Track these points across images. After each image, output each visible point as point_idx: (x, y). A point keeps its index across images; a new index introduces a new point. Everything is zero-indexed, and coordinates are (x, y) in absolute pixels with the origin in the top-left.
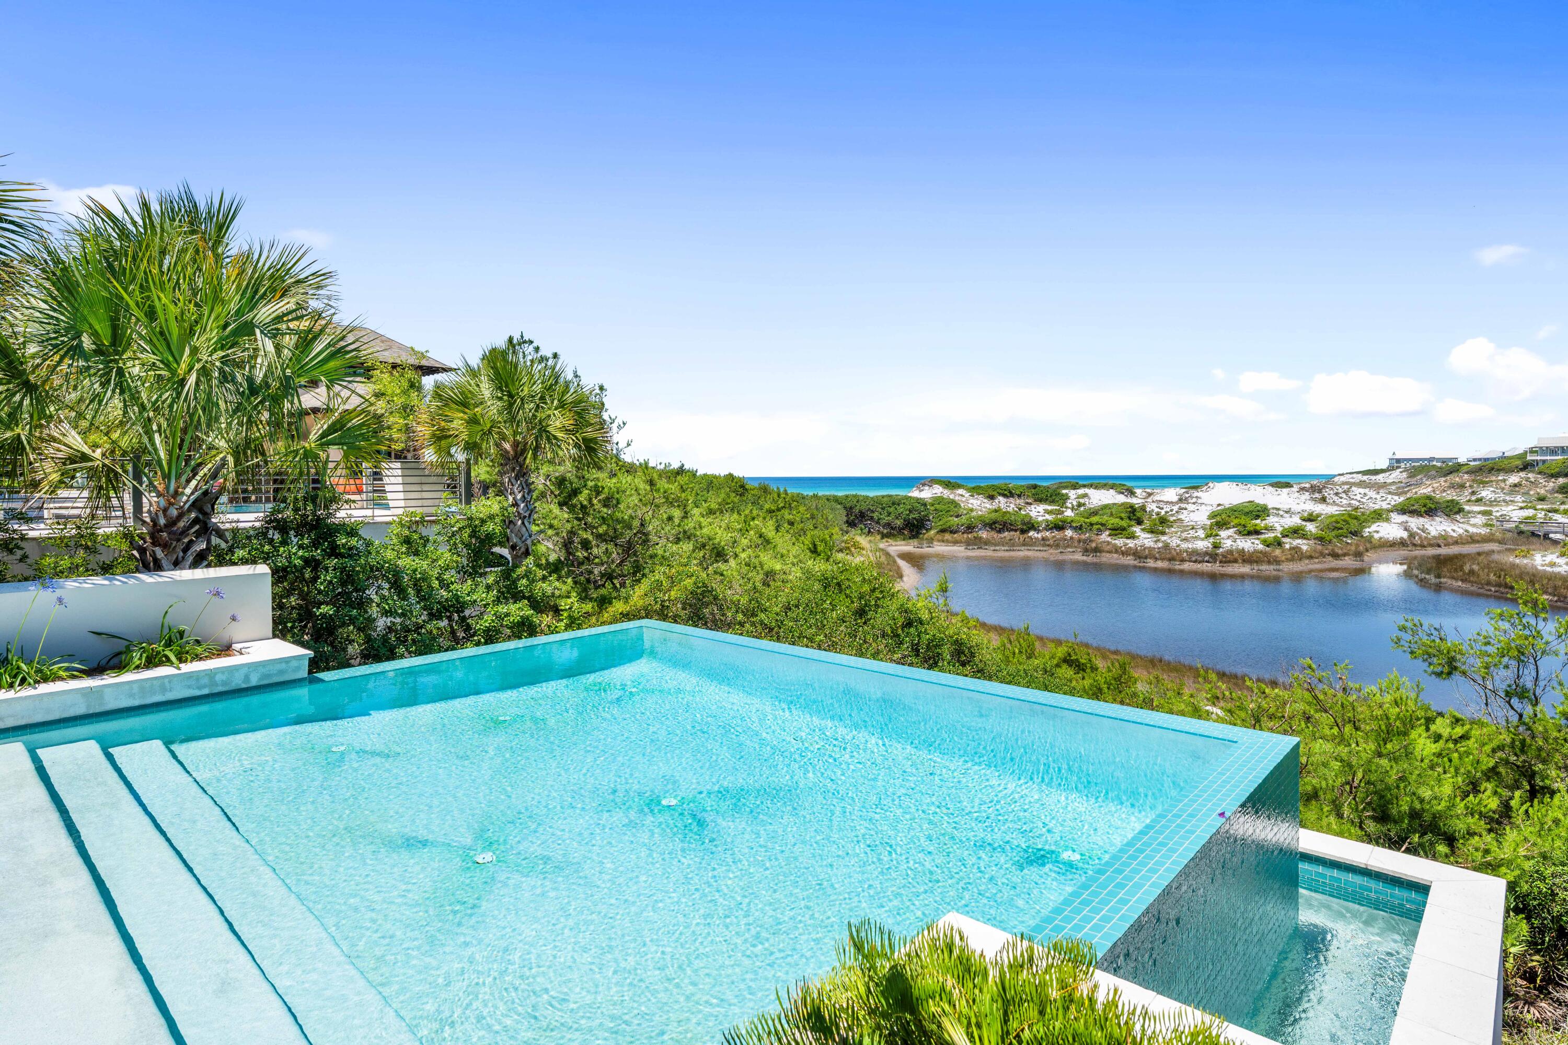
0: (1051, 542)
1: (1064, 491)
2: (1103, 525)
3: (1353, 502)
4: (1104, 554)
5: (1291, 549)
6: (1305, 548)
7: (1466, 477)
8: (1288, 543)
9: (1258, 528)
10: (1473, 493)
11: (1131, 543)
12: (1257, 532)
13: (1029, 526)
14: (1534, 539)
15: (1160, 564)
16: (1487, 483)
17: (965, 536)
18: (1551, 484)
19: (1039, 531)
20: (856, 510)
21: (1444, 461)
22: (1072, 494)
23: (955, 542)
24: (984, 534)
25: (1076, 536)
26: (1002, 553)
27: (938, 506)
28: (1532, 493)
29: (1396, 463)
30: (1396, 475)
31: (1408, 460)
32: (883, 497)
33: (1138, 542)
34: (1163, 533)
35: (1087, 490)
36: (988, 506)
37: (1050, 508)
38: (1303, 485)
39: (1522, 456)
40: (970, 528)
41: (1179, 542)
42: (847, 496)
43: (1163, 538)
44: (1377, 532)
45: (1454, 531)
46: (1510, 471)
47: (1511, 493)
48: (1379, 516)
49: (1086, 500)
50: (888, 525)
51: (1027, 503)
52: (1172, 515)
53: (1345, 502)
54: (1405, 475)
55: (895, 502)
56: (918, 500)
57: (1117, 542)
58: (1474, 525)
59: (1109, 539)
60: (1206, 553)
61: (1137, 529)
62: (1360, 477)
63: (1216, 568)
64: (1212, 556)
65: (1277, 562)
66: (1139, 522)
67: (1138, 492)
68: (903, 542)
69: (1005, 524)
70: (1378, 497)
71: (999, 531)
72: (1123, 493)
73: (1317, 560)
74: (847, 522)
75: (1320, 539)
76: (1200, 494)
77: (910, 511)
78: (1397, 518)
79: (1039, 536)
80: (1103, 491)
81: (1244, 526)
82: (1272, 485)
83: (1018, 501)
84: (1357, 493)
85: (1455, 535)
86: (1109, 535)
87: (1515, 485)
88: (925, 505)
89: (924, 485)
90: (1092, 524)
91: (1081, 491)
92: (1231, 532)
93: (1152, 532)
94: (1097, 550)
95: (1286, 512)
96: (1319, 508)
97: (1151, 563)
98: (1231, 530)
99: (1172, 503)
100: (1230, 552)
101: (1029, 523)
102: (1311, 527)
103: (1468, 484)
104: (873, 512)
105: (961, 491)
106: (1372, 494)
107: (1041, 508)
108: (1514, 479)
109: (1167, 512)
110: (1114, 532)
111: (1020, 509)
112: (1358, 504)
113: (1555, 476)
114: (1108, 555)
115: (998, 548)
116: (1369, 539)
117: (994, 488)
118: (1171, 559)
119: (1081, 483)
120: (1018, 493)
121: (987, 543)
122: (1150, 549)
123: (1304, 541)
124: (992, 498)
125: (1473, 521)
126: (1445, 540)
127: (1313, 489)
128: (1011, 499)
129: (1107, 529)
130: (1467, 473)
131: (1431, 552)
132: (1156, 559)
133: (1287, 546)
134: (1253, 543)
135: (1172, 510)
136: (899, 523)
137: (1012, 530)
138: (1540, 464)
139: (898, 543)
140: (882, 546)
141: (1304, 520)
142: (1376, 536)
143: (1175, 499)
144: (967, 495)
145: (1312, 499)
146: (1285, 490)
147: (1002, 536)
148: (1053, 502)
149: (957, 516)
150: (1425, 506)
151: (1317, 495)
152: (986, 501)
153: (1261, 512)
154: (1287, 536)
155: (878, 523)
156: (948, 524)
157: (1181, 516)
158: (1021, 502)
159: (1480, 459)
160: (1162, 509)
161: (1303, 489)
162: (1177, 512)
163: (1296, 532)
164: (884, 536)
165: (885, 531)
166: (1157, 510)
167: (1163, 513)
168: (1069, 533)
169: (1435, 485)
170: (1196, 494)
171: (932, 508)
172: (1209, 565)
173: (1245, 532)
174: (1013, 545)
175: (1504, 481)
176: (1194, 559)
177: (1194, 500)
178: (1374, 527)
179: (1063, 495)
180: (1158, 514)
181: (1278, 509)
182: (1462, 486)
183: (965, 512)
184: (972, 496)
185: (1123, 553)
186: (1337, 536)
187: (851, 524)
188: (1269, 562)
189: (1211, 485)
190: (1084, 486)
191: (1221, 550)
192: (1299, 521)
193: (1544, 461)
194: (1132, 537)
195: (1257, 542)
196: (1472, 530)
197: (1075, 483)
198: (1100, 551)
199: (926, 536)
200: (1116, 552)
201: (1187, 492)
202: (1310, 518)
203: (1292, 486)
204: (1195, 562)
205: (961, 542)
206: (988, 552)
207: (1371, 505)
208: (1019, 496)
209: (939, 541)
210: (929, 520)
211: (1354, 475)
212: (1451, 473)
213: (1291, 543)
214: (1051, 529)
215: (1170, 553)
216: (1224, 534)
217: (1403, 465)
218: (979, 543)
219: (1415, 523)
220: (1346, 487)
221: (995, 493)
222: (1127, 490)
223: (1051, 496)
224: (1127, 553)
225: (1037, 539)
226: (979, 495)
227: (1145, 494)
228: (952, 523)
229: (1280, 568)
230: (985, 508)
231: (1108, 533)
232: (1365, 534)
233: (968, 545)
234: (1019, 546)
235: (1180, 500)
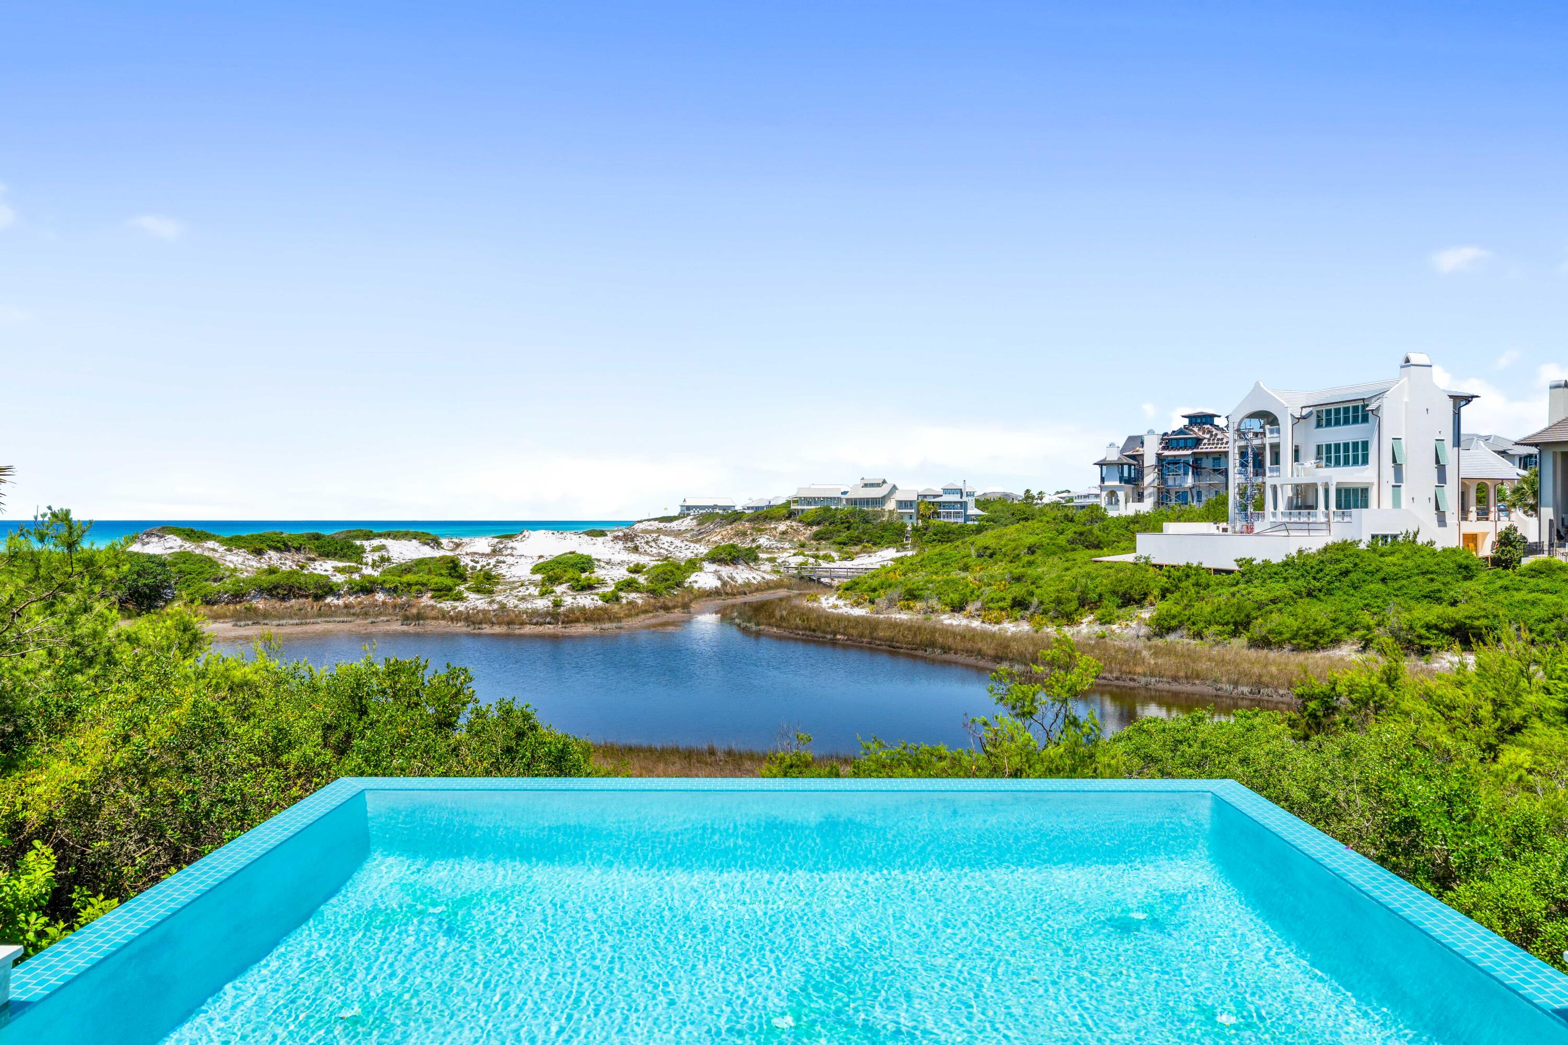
0: (357, 610)
1: (358, 543)
2: (423, 585)
3: (662, 551)
4: (429, 621)
5: (629, 603)
6: (640, 602)
7: (747, 524)
8: (624, 597)
9: (591, 582)
10: (754, 541)
11: (461, 607)
12: (591, 586)
13: (326, 589)
14: (812, 583)
15: (497, 629)
16: (763, 530)
17: (231, 607)
18: (808, 532)
19: (339, 596)
21: (724, 508)
22: (368, 545)
24: (260, 604)
25: (389, 600)
26: (290, 628)
27: (183, 567)
28: (796, 539)
29: (686, 510)
30: (687, 523)
31: (696, 507)
33: (468, 604)
34: (491, 592)
35: (383, 541)
36: (254, 564)
37: (341, 565)
38: (616, 534)
39: (787, 505)
40: (238, 596)
41: (516, 602)
43: (496, 597)
44: (696, 582)
45: (754, 578)
46: (778, 519)
47: (781, 540)
48: (693, 565)
49: (383, 552)
51: (310, 559)
52: (491, 569)
53: (655, 551)
54: (695, 522)
56: (151, 558)
57: (442, 605)
58: (764, 572)
59: (432, 602)
60: (548, 614)
61: (463, 588)
62: (656, 524)
63: (558, 629)
64: (553, 615)
65: (618, 618)
66: (463, 578)
67: (444, 541)
69: (291, 588)
70: (683, 545)
71: (283, 599)
72: (428, 544)
73: (651, 615)
75: (651, 591)
76: (515, 544)
77: (139, 574)
78: (709, 567)
79: (341, 602)
80: (403, 541)
81: (578, 581)
82: (589, 533)
83: (296, 557)
84: (664, 540)
85: (755, 582)
86: (432, 598)
87: (784, 533)
88: (160, 564)
89: (149, 535)
90: (409, 585)
91: (376, 542)
93: (478, 591)
94: (419, 617)
95: (607, 563)
96: (635, 558)
97: (487, 629)
98: (564, 586)
99: (488, 555)
100: (572, 610)
101: (325, 586)
102: (641, 579)
103: (749, 532)
105: (211, 544)
106: (677, 542)
107: (330, 564)
108: (782, 527)
109: (483, 566)
110: (438, 593)
111: (303, 567)
112: (666, 552)
113: (810, 524)
114: (433, 622)
115: (281, 622)
116: (690, 589)
117: (262, 539)
118: (509, 623)
119: (375, 531)
120: (296, 545)
121: (266, 615)
122: (485, 612)
123: (638, 595)
124: (259, 552)
125: (763, 568)
126: (747, 588)
127: (627, 538)
128: (287, 555)
129: (428, 589)
130: (748, 521)
131: (740, 600)
132: (493, 623)
133: (624, 601)
134: (593, 599)
135: (488, 564)
137: (302, 596)
138: (800, 513)
141: (631, 572)
142: (696, 586)
143: (488, 550)
144: (222, 549)
145: (626, 549)
146: (600, 539)
147: (287, 604)
148: (344, 557)
149: (215, 580)
150: (730, 554)
151: (630, 544)
152: (250, 557)
153: (586, 564)
154: (621, 590)
156: (202, 592)
157: (500, 570)
158: (300, 557)
159: (752, 508)
160: (477, 562)
161: (616, 537)
162: (495, 566)
163: (628, 585)
166: (471, 564)
167: (479, 568)
168: (380, 597)
169: (724, 533)
170: (511, 544)
172: (551, 626)
173: (579, 587)
174: (306, 616)
175: (775, 528)
176: (535, 621)
177: (509, 551)
178: (693, 577)
179: (357, 547)
180: (473, 568)
181: (599, 560)
182: (744, 534)
183: (228, 573)
184: (230, 550)
185: (452, 619)
186: (666, 588)
188: (610, 620)
189: (526, 533)
190: (380, 536)
191: (562, 609)
192: (627, 573)
193: (803, 511)
194: (459, 598)
195: (596, 598)
196: (768, 577)
198: (425, 618)
200: (444, 618)
201: (500, 542)
202: (637, 570)
203: (606, 535)
204: (536, 624)
205: (225, 616)
206: (270, 629)
207: (678, 554)
208: (298, 550)
210: (170, 587)
211: (652, 523)
212: (735, 520)
213: (627, 598)
214: (356, 593)
215: (510, 615)
216: (559, 589)
217: (692, 512)
218: (254, 616)
219: (726, 571)
220: (655, 535)
221: (264, 546)
222: (433, 540)
223: (342, 549)
224: (457, 618)
225: (337, 606)
226: (239, 548)
227: (451, 545)
228: (209, 589)
229: (619, 624)
230: (252, 566)
231: (429, 595)
232: (686, 585)
233: (239, 620)
234: (313, 617)
235: (494, 551)
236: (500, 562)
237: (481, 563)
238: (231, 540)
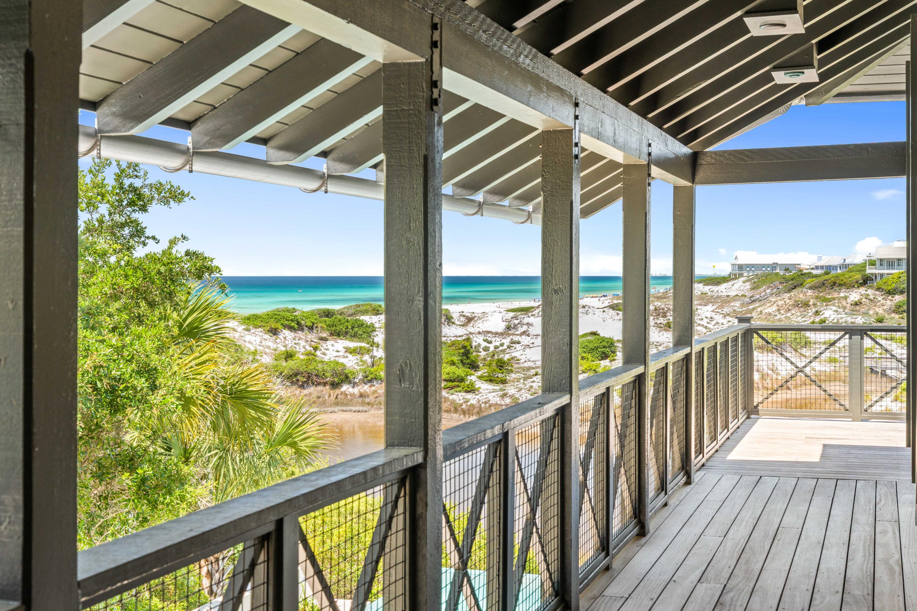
0: (372, 399)
7: (810, 293)
10: (817, 313)
16: (830, 300)
18: (889, 302)
19: (354, 385)
28: (871, 312)
36: (270, 344)
37: (351, 345)
39: (861, 268)
46: (850, 286)
47: (853, 313)
51: (322, 339)
52: (503, 351)
54: (748, 286)
57: (454, 397)
61: (474, 378)
67: (455, 315)
69: (309, 376)
76: (531, 320)
83: (309, 336)
84: (704, 317)
87: (856, 304)
99: (501, 334)
101: (341, 373)
103: (811, 303)
105: (231, 323)
107: (341, 344)
108: (855, 295)
109: (496, 347)
111: (314, 349)
113: (891, 293)
117: (277, 317)
120: (309, 323)
124: (274, 332)
127: (658, 312)
130: (810, 288)
135: (502, 345)
137: (319, 383)
138: (878, 278)
143: (503, 326)
144: (240, 328)
147: (307, 392)
148: (355, 336)
151: (662, 320)
152: (267, 336)
157: (515, 354)
158: (313, 337)
160: (490, 342)
162: (509, 347)
166: (484, 344)
167: (492, 349)
169: (780, 303)
170: (526, 320)
175: (846, 298)
177: (526, 328)
180: (486, 349)
182: (806, 305)
184: (248, 330)
185: (465, 413)
193: (882, 275)
194: (473, 390)
200: (456, 411)
201: (515, 318)
208: (310, 328)
217: (745, 273)
221: (279, 325)
223: (352, 328)
225: (352, 395)
226: (256, 327)
227: (462, 319)
230: (269, 347)
234: (330, 405)
235: (508, 328)
236: (515, 342)
237: (494, 344)
238: (249, 319)
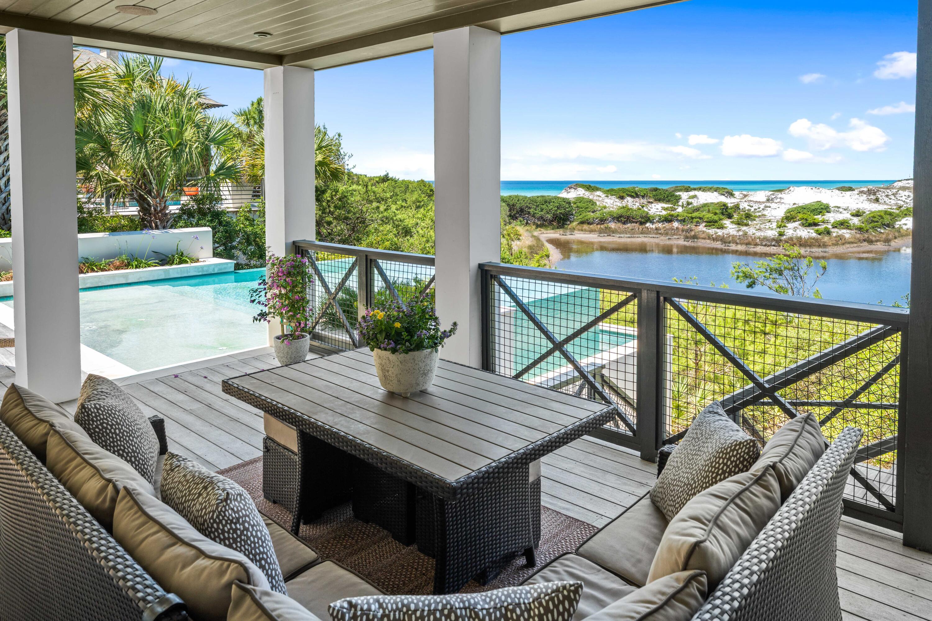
0: (662, 231)
1: (678, 194)
2: (700, 218)
3: (899, 202)
4: (700, 240)
5: (837, 236)
6: (847, 236)
8: (835, 232)
9: (816, 221)
11: (720, 232)
12: (816, 224)
13: (647, 219)
15: (740, 248)
17: (599, 226)
19: (653, 223)
20: (518, 206)
22: (684, 196)
23: (591, 231)
24: (612, 225)
25: (680, 227)
26: (625, 239)
27: (579, 204)
32: (538, 197)
33: (725, 231)
34: (747, 225)
35: (695, 192)
36: (618, 204)
37: (666, 206)
38: (862, 189)
40: (602, 221)
41: (754, 231)
42: (510, 197)
43: (744, 228)
49: (695, 199)
50: (541, 218)
51: (649, 202)
52: (759, 212)
53: (893, 202)
55: (546, 201)
56: (564, 200)
59: (704, 229)
60: (773, 239)
61: (727, 222)
63: (780, 250)
64: (777, 242)
65: (825, 245)
66: (730, 217)
67: (737, 193)
68: (552, 231)
69: (628, 218)
71: (624, 223)
72: (724, 195)
74: (510, 216)
75: (860, 229)
76: (782, 196)
77: (558, 208)
79: (654, 226)
80: (708, 193)
81: (806, 220)
82: (839, 189)
83: (642, 201)
86: (705, 226)
88: (569, 203)
89: (570, 187)
90: (692, 218)
91: (692, 193)
92: (796, 224)
93: (738, 224)
94: (695, 237)
95: (845, 210)
96: (869, 207)
97: (733, 247)
98: (797, 223)
99: (759, 202)
100: (790, 239)
101: (646, 217)
102: (856, 221)
104: (530, 208)
105: (598, 193)
107: (660, 205)
109: (755, 209)
110: (709, 224)
111: (643, 207)
112: (902, 203)
114: (703, 241)
115: (622, 235)
116: (899, 230)
117: (624, 190)
118: (748, 244)
119: (692, 186)
120: (642, 194)
121: (614, 231)
122: (733, 236)
123: (847, 231)
124: (622, 198)
127: (870, 192)
128: (637, 199)
129: (703, 222)
132: (737, 243)
133: (834, 235)
134: (810, 232)
135: (759, 208)
136: (549, 216)
137: (634, 222)
139: (549, 232)
140: (536, 233)
141: (853, 215)
142: (904, 227)
143: (764, 199)
144: (603, 196)
145: (870, 200)
146: (849, 193)
147: (626, 226)
148: (668, 201)
149: (593, 212)
151: (872, 197)
152: (617, 200)
153: (824, 209)
154: (836, 227)
155: (533, 216)
156: (586, 218)
157: (765, 213)
158: (644, 201)
161: (862, 192)
162: (763, 209)
163: (843, 224)
164: (538, 226)
165: (539, 223)
166: (748, 208)
167: (752, 209)
170: (780, 196)
171: (575, 206)
172: (775, 248)
173: (807, 224)
174: (634, 234)
176: (764, 244)
177: (778, 200)
179: (676, 196)
180: (748, 211)
181: (839, 207)
183: (599, 209)
184: (607, 196)
185: (714, 240)
186: (874, 227)
187: (513, 217)
188: (819, 246)
190: (695, 189)
191: (785, 237)
192: (849, 216)
194: (722, 227)
195: (812, 231)
197: (687, 187)
198: (697, 238)
199: (570, 226)
200: (709, 238)
201: (773, 194)
202: (859, 214)
203: (854, 190)
204: (765, 245)
205: (595, 231)
206: (615, 239)
208: (643, 197)
209: (579, 230)
210: (572, 214)
213: (837, 232)
214: (663, 221)
215: (747, 239)
216: (791, 225)
218: (609, 232)
221: (624, 195)
222: (727, 192)
223: (667, 197)
224: (715, 239)
225: (651, 229)
226: (612, 195)
227: (741, 195)
228: (589, 217)
229: (825, 250)
231: (704, 224)
232: (897, 226)
233: (600, 233)
234: (638, 234)
236: (766, 207)
238: (608, 191)
